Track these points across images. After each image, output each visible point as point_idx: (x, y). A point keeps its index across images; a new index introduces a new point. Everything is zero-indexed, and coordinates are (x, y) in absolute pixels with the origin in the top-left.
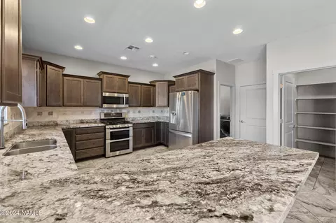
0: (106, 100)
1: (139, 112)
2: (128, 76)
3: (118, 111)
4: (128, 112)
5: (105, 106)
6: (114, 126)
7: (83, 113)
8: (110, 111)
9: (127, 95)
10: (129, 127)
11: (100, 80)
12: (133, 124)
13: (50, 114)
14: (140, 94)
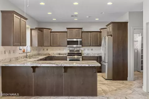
0: (69, 43)
1: (92, 50)
2: (81, 28)
3: (78, 49)
4: (85, 50)
5: (68, 46)
6: (71, 57)
7: (60, 49)
8: (73, 49)
9: (81, 40)
10: (79, 58)
11: (66, 32)
12: (82, 57)
13: (47, 50)
14: (90, 38)
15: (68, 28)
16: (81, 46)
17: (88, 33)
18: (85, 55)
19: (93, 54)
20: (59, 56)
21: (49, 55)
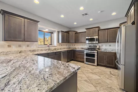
2: (98, 27)
9: (97, 37)
10: (95, 53)
11: (85, 32)
12: (97, 52)
13: (75, 45)
14: (107, 35)
15: (86, 29)
16: (97, 42)
17: (106, 30)
18: (103, 50)
19: (111, 50)
20: (81, 50)
21: (76, 49)
